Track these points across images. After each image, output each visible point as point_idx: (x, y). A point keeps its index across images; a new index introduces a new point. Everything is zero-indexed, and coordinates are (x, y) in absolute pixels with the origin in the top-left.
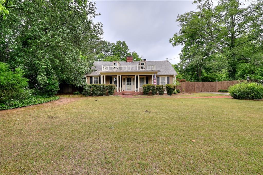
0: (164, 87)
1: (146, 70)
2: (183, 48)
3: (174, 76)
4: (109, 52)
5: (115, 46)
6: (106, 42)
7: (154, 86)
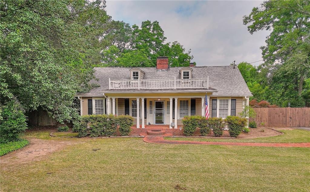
0: (224, 122)
2: (270, 35)
3: (246, 97)
4: (128, 42)
5: (140, 30)
6: (122, 24)
7: (204, 120)
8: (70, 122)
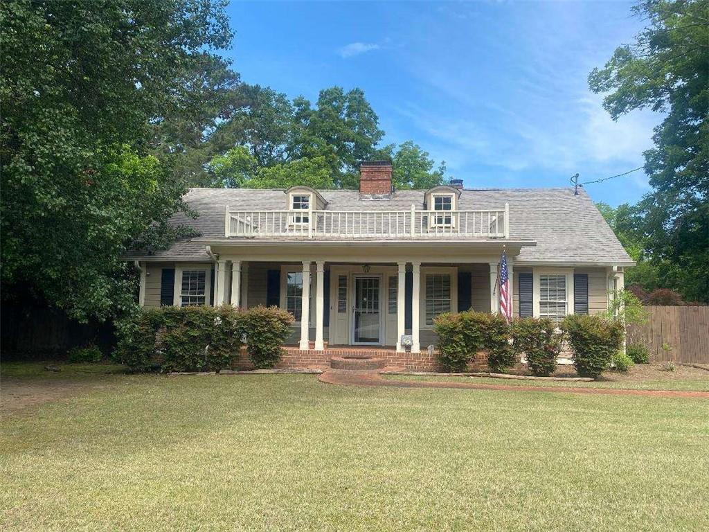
0: (558, 331)
1: (460, 235)
3: (615, 268)
5: (314, 111)
6: (268, 94)
7: (500, 325)
8: (104, 320)
